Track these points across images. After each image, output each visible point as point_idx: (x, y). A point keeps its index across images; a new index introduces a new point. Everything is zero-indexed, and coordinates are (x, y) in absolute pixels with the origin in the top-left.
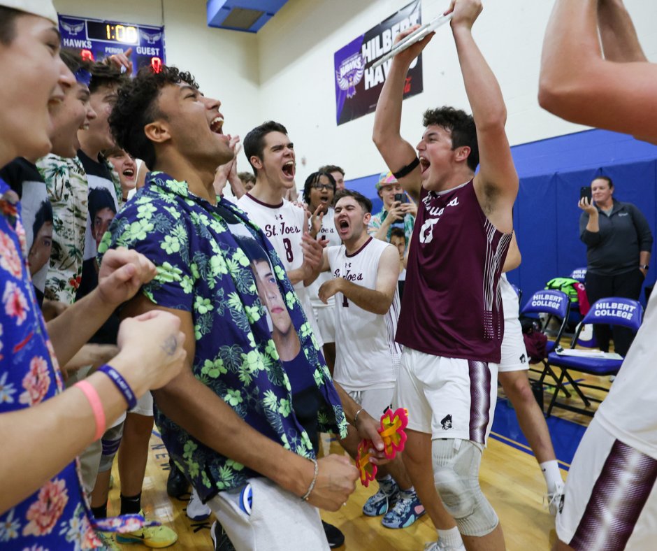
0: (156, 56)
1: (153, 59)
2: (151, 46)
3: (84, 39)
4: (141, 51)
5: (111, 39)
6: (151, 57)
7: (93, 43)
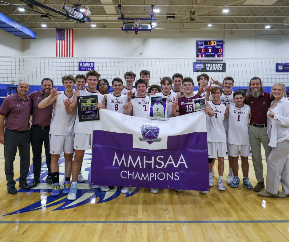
0: (220, 48)
1: (220, 49)
2: (219, 46)
3: (203, 46)
4: (216, 47)
5: (210, 45)
6: (219, 48)
7: (205, 46)
